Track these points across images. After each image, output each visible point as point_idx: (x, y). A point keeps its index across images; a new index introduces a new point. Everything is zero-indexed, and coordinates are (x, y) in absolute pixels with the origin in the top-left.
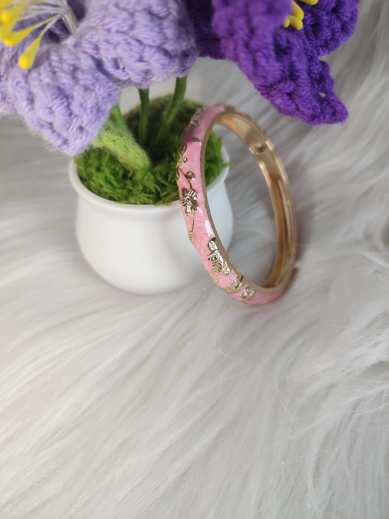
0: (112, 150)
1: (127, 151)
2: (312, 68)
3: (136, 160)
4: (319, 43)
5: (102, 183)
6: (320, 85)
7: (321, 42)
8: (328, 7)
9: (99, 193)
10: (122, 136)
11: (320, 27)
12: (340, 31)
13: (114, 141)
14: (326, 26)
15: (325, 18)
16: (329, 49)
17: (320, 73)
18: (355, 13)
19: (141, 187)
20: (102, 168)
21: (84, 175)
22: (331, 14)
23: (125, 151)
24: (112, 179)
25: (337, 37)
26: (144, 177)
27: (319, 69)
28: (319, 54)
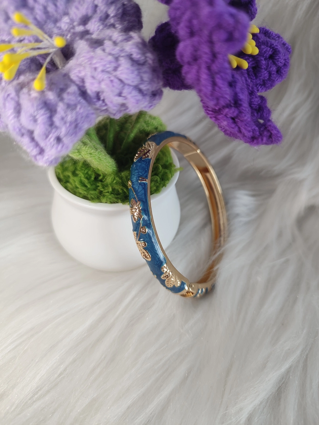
0: (88, 161)
1: (100, 161)
2: (253, 100)
3: (106, 167)
4: (258, 82)
5: (78, 186)
6: (259, 114)
7: (259, 81)
8: (266, 54)
9: (74, 192)
10: (96, 149)
11: (259, 69)
12: (276, 73)
13: (91, 154)
14: (264, 69)
15: (264, 62)
16: (267, 88)
17: (259, 105)
18: (287, 61)
19: (110, 190)
20: (77, 172)
21: (62, 177)
22: (268, 59)
23: (98, 161)
24: (86, 181)
25: (273, 78)
26: (113, 181)
27: (258, 100)
28: (258, 90)
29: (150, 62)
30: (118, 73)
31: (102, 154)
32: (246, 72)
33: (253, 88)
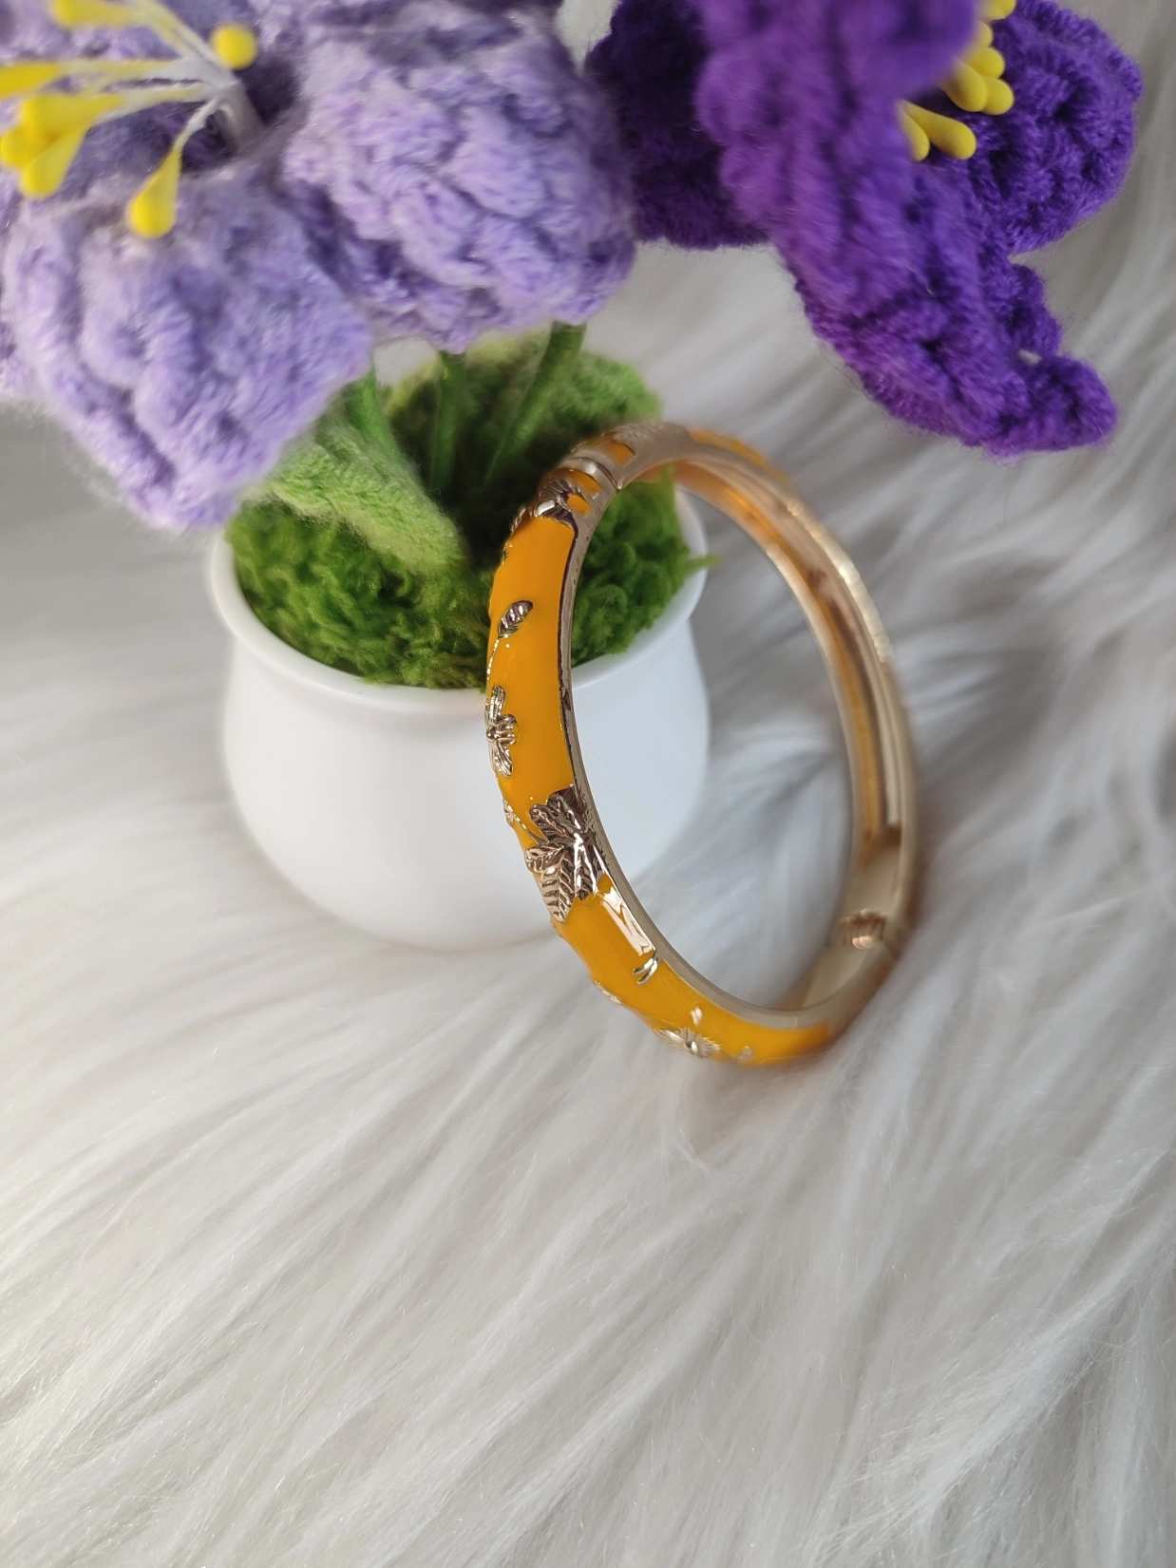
0: (354, 524)
1: (400, 524)
2: (995, 283)
3: (424, 549)
4: (1011, 213)
5: (316, 618)
6: (1017, 334)
7: (1017, 210)
8: (1043, 102)
9: (304, 645)
10: (385, 478)
11: (1018, 159)
12: (1080, 177)
13: (363, 495)
14: (1037, 159)
16: (1043, 234)
17: (1014, 300)
18: (1126, 128)
19: (437, 635)
20: (317, 568)
21: (258, 586)
22: (1052, 123)
23: (391, 525)
24: (347, 604)
25: (1069, 195)
26: (448, 603)
27: (1012, 286)
28: (1011, 245)
29: (585, 125)
30: (454, 167)
31: (406, 498)
32: (966, 171)
33: (991, 236)
